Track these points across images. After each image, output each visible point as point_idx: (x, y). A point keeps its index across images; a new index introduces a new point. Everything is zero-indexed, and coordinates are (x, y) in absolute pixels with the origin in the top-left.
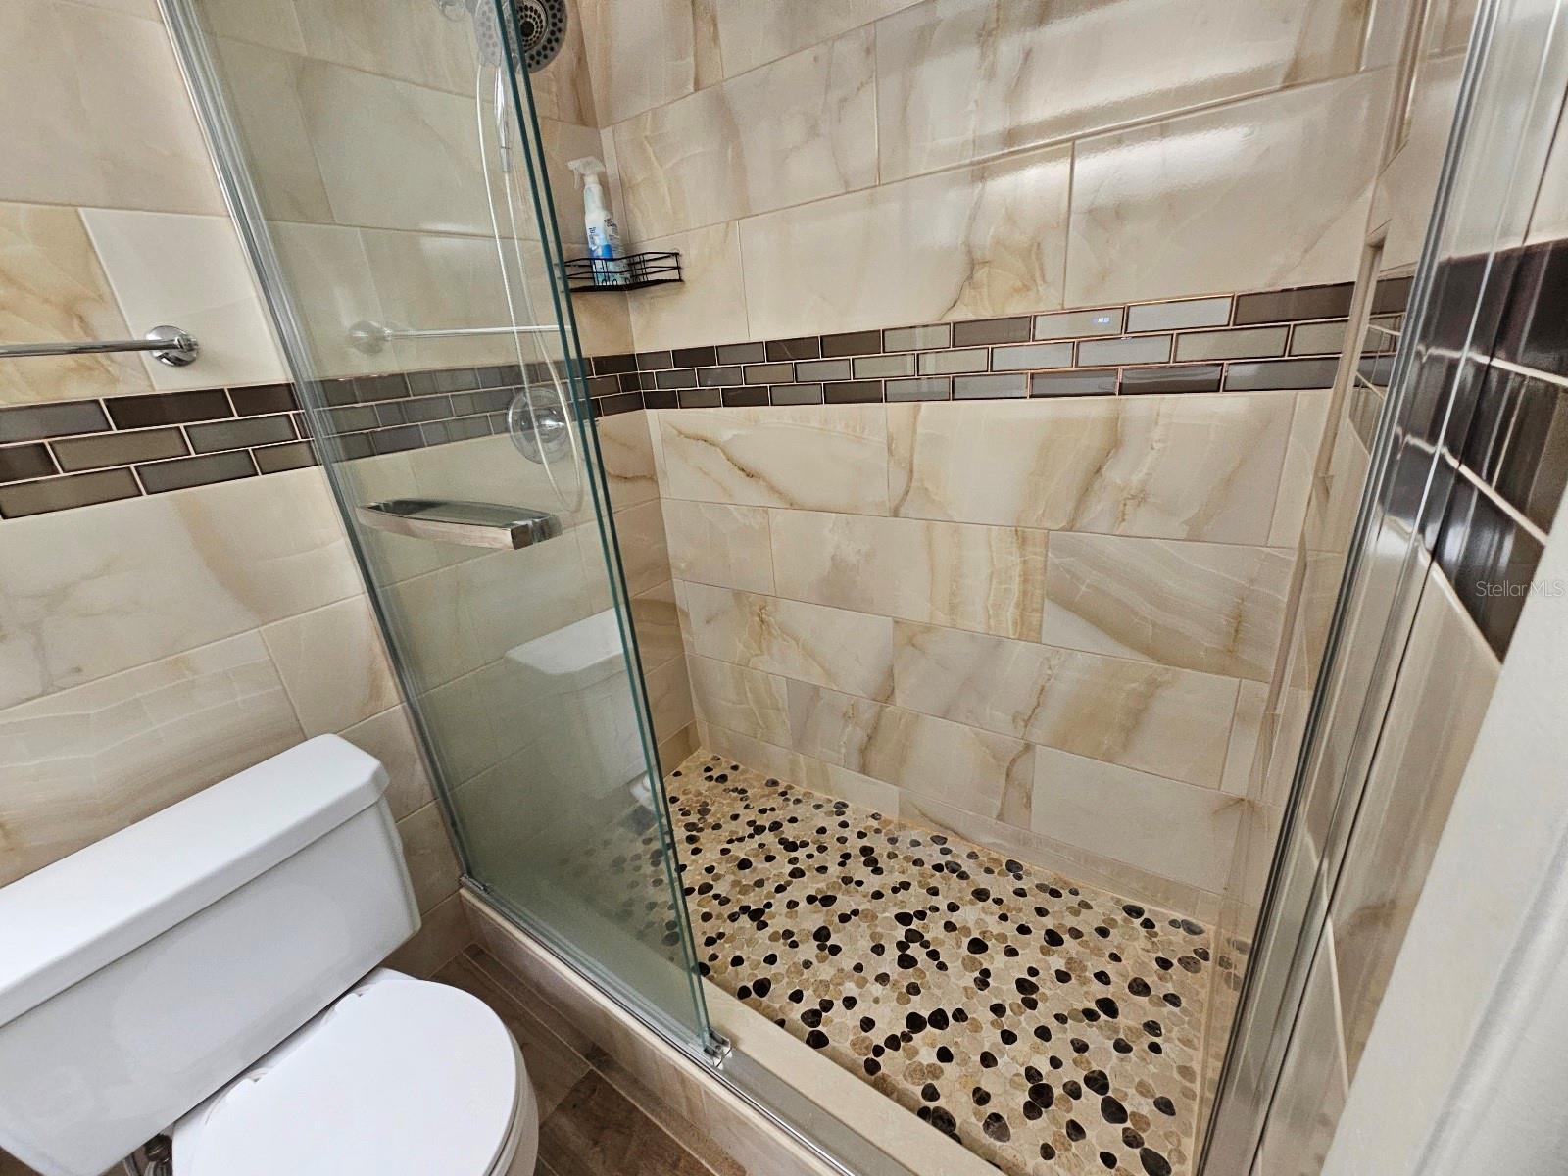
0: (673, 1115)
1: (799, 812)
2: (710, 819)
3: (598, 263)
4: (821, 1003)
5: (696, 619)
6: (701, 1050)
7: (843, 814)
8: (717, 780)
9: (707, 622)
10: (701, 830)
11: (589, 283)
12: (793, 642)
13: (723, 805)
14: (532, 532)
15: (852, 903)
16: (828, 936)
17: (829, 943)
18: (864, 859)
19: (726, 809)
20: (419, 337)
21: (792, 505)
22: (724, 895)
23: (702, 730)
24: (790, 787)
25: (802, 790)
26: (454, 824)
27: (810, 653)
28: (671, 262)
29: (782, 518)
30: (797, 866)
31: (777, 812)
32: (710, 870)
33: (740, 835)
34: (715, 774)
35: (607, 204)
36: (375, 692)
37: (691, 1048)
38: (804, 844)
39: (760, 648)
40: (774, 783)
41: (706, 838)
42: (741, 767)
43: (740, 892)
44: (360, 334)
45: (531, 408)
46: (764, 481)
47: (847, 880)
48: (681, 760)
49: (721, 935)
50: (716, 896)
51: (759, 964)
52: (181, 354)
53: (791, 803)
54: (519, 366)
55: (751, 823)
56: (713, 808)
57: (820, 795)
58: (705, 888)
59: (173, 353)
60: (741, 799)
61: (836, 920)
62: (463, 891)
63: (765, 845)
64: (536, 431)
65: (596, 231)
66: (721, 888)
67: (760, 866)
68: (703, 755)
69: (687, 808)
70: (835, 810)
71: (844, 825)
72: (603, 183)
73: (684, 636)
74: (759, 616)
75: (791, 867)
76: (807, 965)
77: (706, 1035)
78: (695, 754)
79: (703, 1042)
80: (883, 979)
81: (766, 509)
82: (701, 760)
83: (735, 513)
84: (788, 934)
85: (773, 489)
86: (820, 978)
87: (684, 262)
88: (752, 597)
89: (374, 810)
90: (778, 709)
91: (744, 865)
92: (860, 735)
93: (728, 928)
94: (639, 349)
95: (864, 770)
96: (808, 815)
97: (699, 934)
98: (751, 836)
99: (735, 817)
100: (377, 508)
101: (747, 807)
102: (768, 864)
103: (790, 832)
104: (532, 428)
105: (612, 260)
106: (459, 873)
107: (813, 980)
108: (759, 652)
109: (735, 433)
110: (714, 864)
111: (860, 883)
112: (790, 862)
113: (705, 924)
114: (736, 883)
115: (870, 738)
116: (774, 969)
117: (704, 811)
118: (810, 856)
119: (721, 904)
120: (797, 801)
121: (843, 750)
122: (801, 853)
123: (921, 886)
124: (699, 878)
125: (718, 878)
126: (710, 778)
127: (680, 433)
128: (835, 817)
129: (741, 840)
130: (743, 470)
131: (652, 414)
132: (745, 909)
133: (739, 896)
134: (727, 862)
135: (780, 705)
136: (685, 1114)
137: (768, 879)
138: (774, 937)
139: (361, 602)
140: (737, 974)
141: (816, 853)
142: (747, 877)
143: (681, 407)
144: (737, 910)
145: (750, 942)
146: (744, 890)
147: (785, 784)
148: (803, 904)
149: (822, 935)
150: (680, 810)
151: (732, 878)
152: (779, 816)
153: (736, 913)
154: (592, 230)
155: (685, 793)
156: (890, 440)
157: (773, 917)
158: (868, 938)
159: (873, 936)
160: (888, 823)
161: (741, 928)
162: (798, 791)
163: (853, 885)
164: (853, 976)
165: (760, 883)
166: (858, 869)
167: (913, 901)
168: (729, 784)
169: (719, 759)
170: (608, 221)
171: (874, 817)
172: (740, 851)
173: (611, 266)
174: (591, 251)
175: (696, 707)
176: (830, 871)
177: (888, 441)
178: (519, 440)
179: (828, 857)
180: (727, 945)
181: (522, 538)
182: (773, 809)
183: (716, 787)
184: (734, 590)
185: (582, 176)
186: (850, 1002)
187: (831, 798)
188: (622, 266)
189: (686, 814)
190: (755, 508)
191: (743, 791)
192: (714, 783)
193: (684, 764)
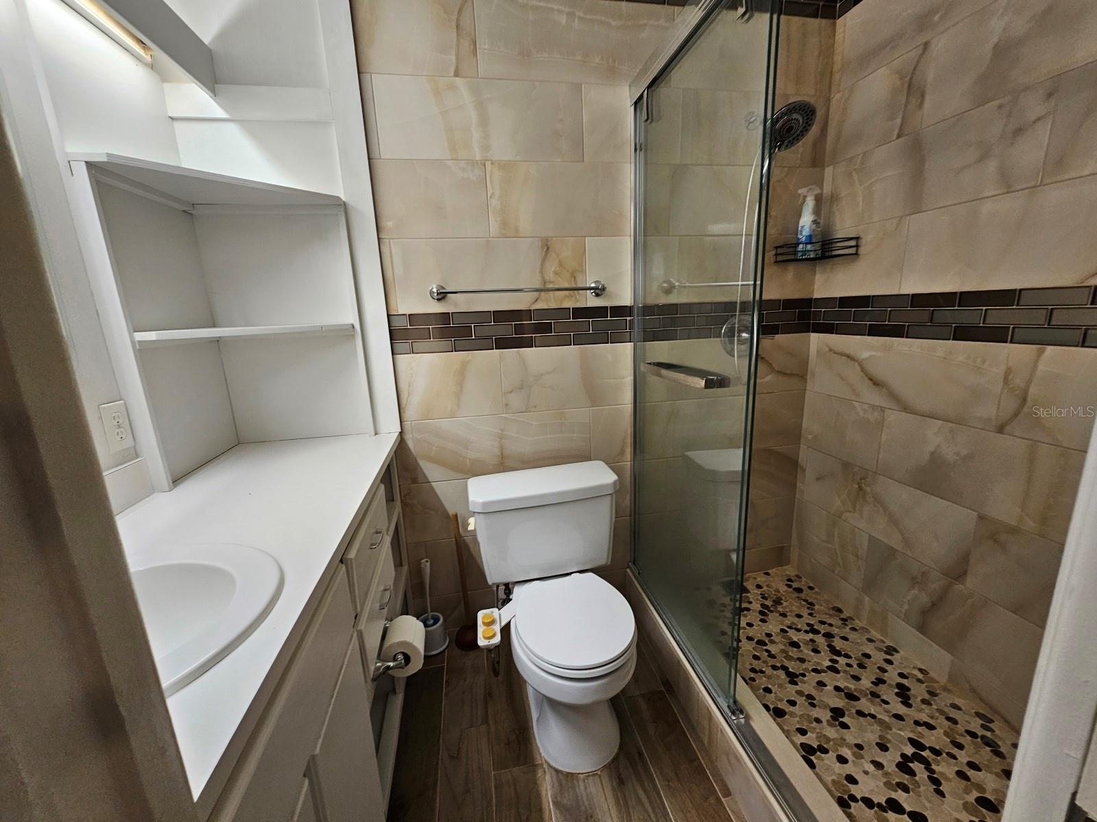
0: (699, 740)
1: (852, 636)
2: (780, 609)
3: (801, 246)
4: (819, 746)
5: (810, 475)
6: (726, 705)
7: (892, 655)
8: (795, 589)
9: (818, 479)
10: (772, 612)
11: (792, 257)
12: (881, 509)
13: (791, 604)
14: (716, 382)
15: (873, 710)
16: (843, 716)
17: (841, 719)
18: (897, 690)
19: (794, 608)
20: (690, 287)
21: (906, 408)
22: (773, 653)
23: (794, 554)
24: (851, 618)
25: (861, 625)
26: (634, 533)
27: (893, 521)
28: (853, 243)
29: (894, 417)
30: (836, 665)
31: (834, 628)
32: (769, 635)
33: (799, 627)
34: (795, 585)
35: (817, 211)
36: (622, 452)
37: (720, 700)
38: (847, 656)
39: (854, 507)
40: (839, 610)
41: (773, 617)
42: (816, 589)
43: (784, 657)
44: (665, 285)
45: (737, 326)
46: (887, 389)
47: (874, 695)
48: (773, 568)
49: (762, 672)
50: (767, 651)
51: (782, 700)
52: (599, 291)
53: (848, 628)
54: (737, 302)
55: (808, 625)
56: (785, 604)
57: (875, 634)
58: (761, 643)
59: (597, 291)
60: (808, 608)
61: (854, 711)
62: (628, 570)
63: (815, 642)
64: (736, 338)
65: (805, 228)
66: (773, 649)
67: (806, 651)
68: (790, 571)
69: (766, 595)
70: (885, 649)
71: (890, 662)
72: (819, 200)
73: (799, 484)
74: (858, 484)
75: (830, 664)
76: (818, 721)
77: (731, 701)
78: (784, 567)
79: (729, 702)
80: (879, 766)
81: (882, 409)
82: (788, 573)
83: (859, 409)
84: (810, 697)
85: (893, 396)
86: (825, 733)
87: (863, 242)
88: (856, 469)
89: (609, 497)
90: (857, 556)
91: (795, 645)
92: (924, 599)
93: (769, 671)
94: (816, 296)
95: (922, 628)
96: (859, 641)
97: (748, 663)
98: (806, 632)
99: (799, 616)
100: (650, 364)
101: (810, 614)
102: (812, 654)
103: (838, 644)
104: (734, 337)
105: (810, 243)
106: (628, 560)
107: (818, 731)
108: (851, 510)
109: (873, 353)
110: (773, 634)
111: (886, 703)
112: (831, 660)
113: (754, 661)
114: (782, 651)
115: (934, 605)
116: (792, 709)
117: (778, 602)
118: (849, 665)
119: (769, 656)
120: (854, 629)
121: (906, 607)
122: (842, 661)
123: (946, 734)
124: (760, 636)
125: (773, 642)
126: (790, 586)
127: (831, 350)
128: (883, 653)
129: (799, 630)
130: (871, 380)
131: (814, 336)
132: (784, 668)
133: (783, 659)
134: (783, 637)
135: (860, 553)
136: (706, 742)
137: (809, 661)
138: (800, 693)
139: (628, 407)
140: (765, 696)
141: (855, 666)
142: (793, 652)
143: (836, 334)
144: (779, 665)
145: (780, 686)
146: (789, 658)
147: (848, 615)
148: (830, 688)
149: (837, 713)
150: (761, 594)
151: (783, 647)
152: (835, 631)
153: (777, 667)
154: (803, 227)
155: (768, 586)
156: (1008, 372)
157: (804, 682)
158: (877, 736)
159: (881, 737)
160: (933, 680)
161: (777, 676)
162: (858, 623)
163: (878, 700)
164: (852, 748)
165: (802, 660)
166: (888, 693)
167: (931, 739)
168: (803, 595)
169: (801, 578)
170: (814, 222)
171: (921, 670)
172: (795, 637)
173: (809, 247)
174: (799, 239)
175: (794, 536)
176: (862, 682)
177: (1006, 373)
178: (725, 343)
179: (865, 674)
180: (764, 679)
181: (709, 384)
182: (831, 625)
183: (791, 592)
184: (843, 461)
185: (805, 197)
186: (842, 760)
187: (885, 640)
188: (818, 246)
189: (764, 597)
190: (873, 407)
191: (812, 604)
192: (791, 590)
193: (774, 570)
